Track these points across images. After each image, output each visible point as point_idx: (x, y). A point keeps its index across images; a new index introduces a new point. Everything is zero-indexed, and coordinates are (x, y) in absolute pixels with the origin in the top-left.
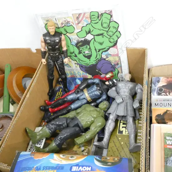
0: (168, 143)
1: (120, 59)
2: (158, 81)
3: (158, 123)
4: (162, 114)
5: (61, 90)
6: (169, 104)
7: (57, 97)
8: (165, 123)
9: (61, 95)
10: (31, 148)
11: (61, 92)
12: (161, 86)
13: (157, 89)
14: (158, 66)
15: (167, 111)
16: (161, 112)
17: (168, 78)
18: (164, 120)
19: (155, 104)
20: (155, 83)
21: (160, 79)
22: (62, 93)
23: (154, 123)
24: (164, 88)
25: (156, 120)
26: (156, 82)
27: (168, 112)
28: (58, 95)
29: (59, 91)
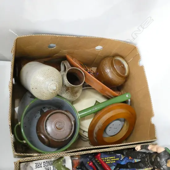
5: (117, 159)
7: (109, 159)
9: (112, 162)
10: (49, 162)
11: (115, 160)
22: (115, 162)
28: (112, 158)
29: (115, 158)
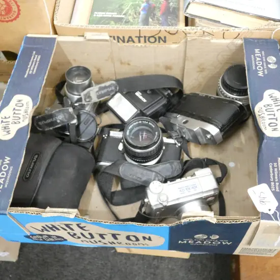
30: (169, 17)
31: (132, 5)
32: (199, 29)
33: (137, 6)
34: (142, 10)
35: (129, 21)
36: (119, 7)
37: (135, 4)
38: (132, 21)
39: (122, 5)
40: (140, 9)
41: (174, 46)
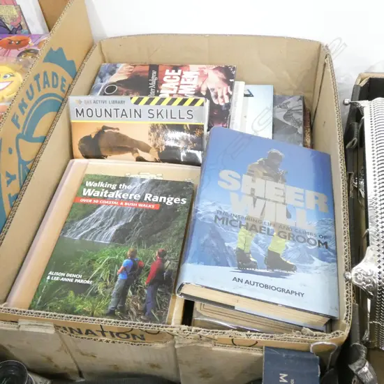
0: (84, 194)
1: (21, 12)
2: (112, 73)
3: (87, 157)
4: (93, 137)
6: (106, 110)
8: (100, 157)
12: (115, 81)
13: (105, 87)
14: (114, 38)
15: (105, 128)
16: (92, 132)
17: (135, 66)
18: (98, 149)
19: (77, 111)
20: (105, 75)
21: (116, 68)
23: (77, 158)
24: (118, 86)
25: (81, 150)
26: (107, 74)
27: (106, 131)
30: (159, 290)
31: (109, 261)
32: (193, 331)
33: (116, 263)
34: (121, 272)
35: (97, 293)
36: (89, 263)
37: (114, 260)
38: (101, 292)
39: (94, 260)
40: (119, 271)
41: (159, 346)
